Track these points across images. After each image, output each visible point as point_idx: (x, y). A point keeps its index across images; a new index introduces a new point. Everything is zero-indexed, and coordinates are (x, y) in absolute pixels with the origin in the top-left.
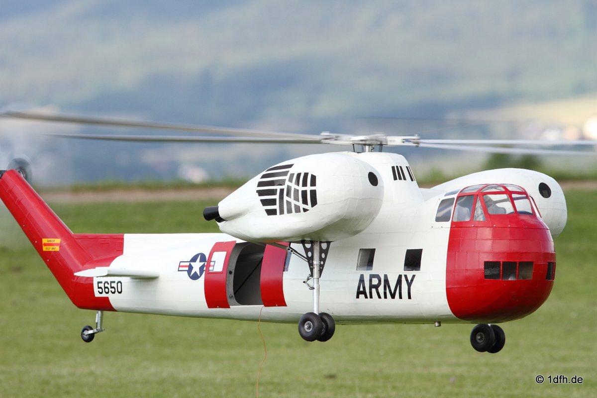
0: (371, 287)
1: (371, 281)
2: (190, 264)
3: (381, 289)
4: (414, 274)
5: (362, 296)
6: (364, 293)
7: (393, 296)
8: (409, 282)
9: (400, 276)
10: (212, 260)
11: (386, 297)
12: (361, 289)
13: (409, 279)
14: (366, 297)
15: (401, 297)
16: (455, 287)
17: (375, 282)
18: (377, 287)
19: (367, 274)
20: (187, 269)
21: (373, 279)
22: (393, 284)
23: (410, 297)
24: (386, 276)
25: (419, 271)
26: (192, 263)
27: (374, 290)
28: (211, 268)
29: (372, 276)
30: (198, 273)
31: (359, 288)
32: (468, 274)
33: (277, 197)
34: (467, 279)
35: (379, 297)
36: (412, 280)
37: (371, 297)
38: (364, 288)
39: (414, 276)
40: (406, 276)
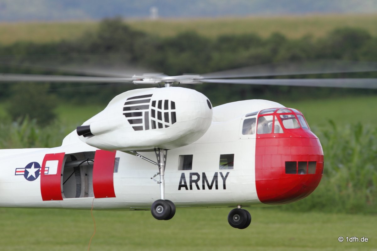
0: (191, 181)
1: (191, 177)
2: (26, 170)
3: (200, 183)
4: (228, 172)
5: (183, 189)
6: (185, 186)
7: (210, 188)
8: (224, 177)
9: (216, 174)
10: (46, 166)
11: (204, 188)
12: (183, 183)
13: (224, 175)
14: (187, 189)
15: (217, 188)
16: (263, 180)
17: (195, 178)
18: (196, 182)
19: (187, 173)
20: (23, 173)
21: (193, 176)
22: (210, 179)
23: (225, 188)
24: (204, 174)
25: (233, 170)
26: (28, 170)
27: (194, 184)
28: (46, 172)
29: (191, 174)
30: (34, 176)
31: (181, 182)
32: (273, 170)
33: (143, 117)
34: (273, 174)
35: (198, 188)
36: (226, 176)
37: (191, 188)
38: (185, 182)
39: (228, 173)
40: (221, 173)
